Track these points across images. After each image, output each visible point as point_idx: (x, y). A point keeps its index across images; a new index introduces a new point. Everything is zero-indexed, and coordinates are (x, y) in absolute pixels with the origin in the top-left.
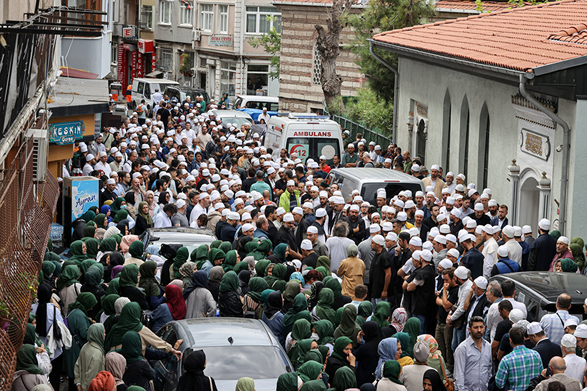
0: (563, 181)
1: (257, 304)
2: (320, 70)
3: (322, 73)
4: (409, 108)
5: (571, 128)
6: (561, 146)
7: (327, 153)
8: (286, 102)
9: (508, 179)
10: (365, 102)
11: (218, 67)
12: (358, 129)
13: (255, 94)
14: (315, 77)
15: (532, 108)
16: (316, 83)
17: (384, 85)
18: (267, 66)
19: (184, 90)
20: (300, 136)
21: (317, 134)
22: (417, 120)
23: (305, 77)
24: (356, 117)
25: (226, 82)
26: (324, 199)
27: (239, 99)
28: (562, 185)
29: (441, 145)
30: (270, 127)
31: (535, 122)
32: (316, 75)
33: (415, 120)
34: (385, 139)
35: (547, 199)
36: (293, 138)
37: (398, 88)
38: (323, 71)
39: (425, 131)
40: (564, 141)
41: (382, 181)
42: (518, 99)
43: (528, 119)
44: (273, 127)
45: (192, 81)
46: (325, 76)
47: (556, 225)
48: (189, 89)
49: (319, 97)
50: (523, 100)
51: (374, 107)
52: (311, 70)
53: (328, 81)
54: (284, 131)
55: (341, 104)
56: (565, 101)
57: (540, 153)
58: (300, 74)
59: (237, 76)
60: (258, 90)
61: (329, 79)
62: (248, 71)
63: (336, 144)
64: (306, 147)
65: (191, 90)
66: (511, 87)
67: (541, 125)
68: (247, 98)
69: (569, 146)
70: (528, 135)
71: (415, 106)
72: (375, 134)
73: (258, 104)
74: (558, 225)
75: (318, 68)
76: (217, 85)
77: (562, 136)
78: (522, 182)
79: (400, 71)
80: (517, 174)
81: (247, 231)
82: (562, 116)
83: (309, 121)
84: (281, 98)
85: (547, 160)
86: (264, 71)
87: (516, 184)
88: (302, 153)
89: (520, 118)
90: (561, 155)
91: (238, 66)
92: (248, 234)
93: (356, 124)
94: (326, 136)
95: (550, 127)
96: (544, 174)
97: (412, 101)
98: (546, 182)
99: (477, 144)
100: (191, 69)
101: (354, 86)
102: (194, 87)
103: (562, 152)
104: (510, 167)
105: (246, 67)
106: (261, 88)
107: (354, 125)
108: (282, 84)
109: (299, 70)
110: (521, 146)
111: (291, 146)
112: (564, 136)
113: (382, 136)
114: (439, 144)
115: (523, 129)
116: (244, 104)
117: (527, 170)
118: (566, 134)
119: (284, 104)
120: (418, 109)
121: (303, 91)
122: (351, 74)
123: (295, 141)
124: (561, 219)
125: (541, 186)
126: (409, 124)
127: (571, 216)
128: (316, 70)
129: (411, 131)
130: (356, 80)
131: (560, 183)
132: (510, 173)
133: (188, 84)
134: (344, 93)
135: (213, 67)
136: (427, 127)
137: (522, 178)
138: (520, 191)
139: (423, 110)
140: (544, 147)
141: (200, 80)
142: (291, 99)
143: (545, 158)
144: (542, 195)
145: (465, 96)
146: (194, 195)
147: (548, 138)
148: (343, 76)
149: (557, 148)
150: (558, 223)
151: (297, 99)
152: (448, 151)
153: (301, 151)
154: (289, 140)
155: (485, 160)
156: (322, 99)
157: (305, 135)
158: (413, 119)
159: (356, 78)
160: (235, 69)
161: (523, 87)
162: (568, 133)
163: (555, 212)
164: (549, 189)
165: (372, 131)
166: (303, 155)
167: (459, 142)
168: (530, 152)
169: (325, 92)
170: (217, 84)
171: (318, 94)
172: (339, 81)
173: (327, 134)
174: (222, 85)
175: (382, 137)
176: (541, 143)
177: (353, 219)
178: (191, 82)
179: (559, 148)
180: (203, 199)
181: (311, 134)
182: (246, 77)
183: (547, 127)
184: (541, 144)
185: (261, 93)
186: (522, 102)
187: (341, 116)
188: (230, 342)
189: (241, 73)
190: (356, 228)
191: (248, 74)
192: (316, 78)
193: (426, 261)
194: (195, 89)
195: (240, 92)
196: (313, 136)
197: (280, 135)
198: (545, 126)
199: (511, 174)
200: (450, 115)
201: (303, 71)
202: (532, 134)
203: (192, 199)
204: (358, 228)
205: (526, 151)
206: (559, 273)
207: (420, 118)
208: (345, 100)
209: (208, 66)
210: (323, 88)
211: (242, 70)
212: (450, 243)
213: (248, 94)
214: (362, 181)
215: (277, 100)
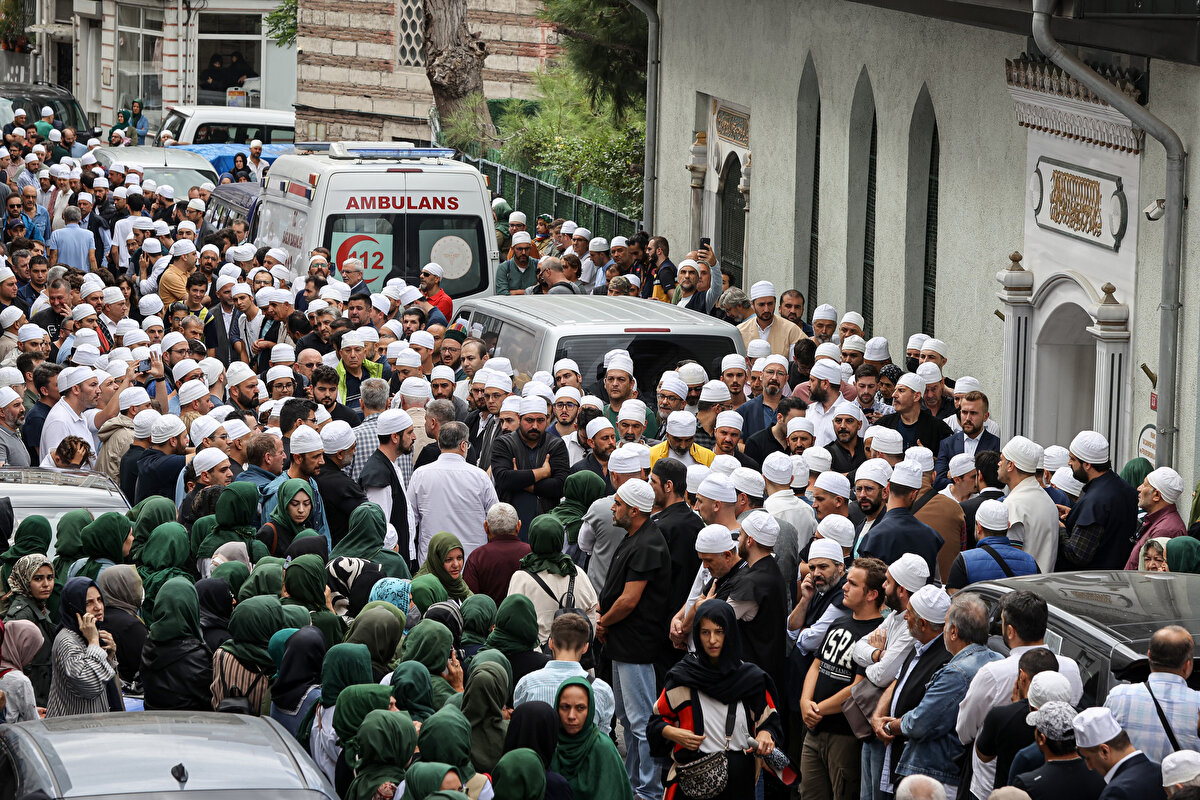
0: (1168, 307)
1: (254, 676)
2: (418, 23)
3: (426, 29)
4: (692, 120)
5: (1189, 148)
6: (1159, 202)
7: (447, 258)
8: (318, 122)
9: (997, 313)
10: (556, 112)
11: (109, 23)
12: (538, 195)
13: (223, 103)
14: (404, 43)
15: (1069, 93)
16: (408, 63)
17: (615, 56)
18: (258, 18)
19: (7, 90)
20: (366, 211)
21: (416, 202)
22: (718, 153)
23: (373, 46)
24: (530, 156)
25: (136, 70)
26: (444, 386)
27: (174, 118)
28: (1164, 321)
29: (791, 224)
30: (274, 184)
31: (1077, 137)
32: (408, 36)
33: (711, 154)
34: (620, 218)
35: (1118, 365)
36: (343, 216)
37: (657, 62)
38: (428, 22)
39: (741, 186)
40: (1169, 187)
41: (618, 329)
42: (1026, 69)
43: (1056, 128)
44: (283, 185)
45: (31, 67)
46: (434, 38)
47: (1148, 444)
48: (21, 89)
49: (418, 105)
50: (1042, 73)
51: (584, 128)
52: (393, 24)
53: (445, 54)
54: (319, 194)
55: (485, 119)
56: (1171, 65)
57: (1096, 229)
58: (359, 35)
59: (169, 48)
60: (232, 89)
61: (446, 48)
62: (200, 32)
63: (473, 231)
64: (385, 243)
65: (28, 91)
66: (1002, 36)
67: (1097, 142)
68: (199, 114)
69: (1185, 202)
70: (1057, 176)
71: (710, 113)
72: (590, 206)
73: (232, 133)
74: (1154, 441)
75: (414, 17)
76: (105, 78)
77: (1163, 174)
78: (1041, 320)
79: (662, 11)
80: (1023, 297)
81: (211, 471)
82: (1162, 112)
83: (393, 164)
84: (301, 109)
85: (1117, 248)
86: (247, 33)
87: (1022, 327)
88: (372, 261)
89: (1033, 127)
90: (1159, 230)
91: (170, 17)
92: (215, 480)
93: (530, 178)
94: (443, 207)
95: (1123, 148)
96: (1109, 290)
97: (703, 97)
98: (1113, 312)
99: (903, 215)
100: (27, 30)
101: (522, 69)
102: (36, 83)
103: (1162, 221)
104: (1003, 274)
105: (195, 20)
106: (241, 85)
107: (525, 183)
108: (305, 67)
109: (356, 24)
110: (1038, 211)
111: (338, 239)
112: (1170, 170)
113: (611, 210)
114: (786, 223)
115: (1043, 159)
116: (188, 132)
117: (1056, 282)
118: (1176, 166)
119: (312, 126)
120: (718, 123)
121: (368, 87)
122: (512, 33)
123: (351, 224)
124: (1161, 422)
125: (1099, 327)
126: (693, 169)
127: (1194, 413)
128: (409, 22)
129: (700, 187)
130: (528, 50)
131: (1158, 315)
132: (1005, 295)
133: (18, 76)
134: (494, 91)
135: (94, 23)
136: (748, 175)
137: (1040, 307)
138: (1035, 346)
139: (735, 123)
140: (1109, 210)
141: (56, 65)
142: (333, 112)
143: (1112, 242)
144: (1102, 353)
145: (864, 72)
146: (47, 375)
147: (1119, 180)
148: (489, 41)
149: (1148, 209)
150: (1152, 436)
151: (350, 113)
152: (814, 242)
153: (370, 256)
154: (333, 223)
155: (926, 263)
156: (425, 109)
157: (381, 207)
158: (705, 154)
159: (529, 44)
160: (159, 26)
161: (1042, 25)
162: (1181, 161)
163: (1144, 403)
164: (1125, 334)
165: (581, 198)
166: (375, 266)
167: (846, 213)
168: (1063, 227)
169: (435, 85)
170: (107, 73)
171: (413, 96)
172: (479, 51)
173: (447, 203)
174: (121, 76)
175: (612, 214)
176: (1099, 197)
177: (531, 439)
178: (27, 70)
179: (1152, 208)
180: (80, 385)
181: (398, 204)
182: (194, 50)
183: (1117, 147)
184: (1098, 203)
185: (241, 100)
186: (1039, 78)
187: (485, 157)
188: (178, 779)
189: (181, 39)
190: (541, 466)
191: (201, 42)
192: (408, 48)
193: (760, 547)
194: (40, 89)
195: (178, 95)
196: (405, 210)
197: (304, 207)
198: (1109, 145)
199: (1006, 297)
200: (818, 132)
201: (369, 26)
202: (1070, 172)
203: (42, 389)
204: (546, 466)
205: (1052, 224)
206: (1162, 575)
207: (727, 148)
208: (497, 109)
209: (78, 18)
210: (430, 75)
211: (182, 29)
212: (828, 498)
213: (201, 102)
214: (558, 331)
215: (288, 118)
